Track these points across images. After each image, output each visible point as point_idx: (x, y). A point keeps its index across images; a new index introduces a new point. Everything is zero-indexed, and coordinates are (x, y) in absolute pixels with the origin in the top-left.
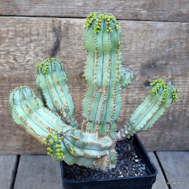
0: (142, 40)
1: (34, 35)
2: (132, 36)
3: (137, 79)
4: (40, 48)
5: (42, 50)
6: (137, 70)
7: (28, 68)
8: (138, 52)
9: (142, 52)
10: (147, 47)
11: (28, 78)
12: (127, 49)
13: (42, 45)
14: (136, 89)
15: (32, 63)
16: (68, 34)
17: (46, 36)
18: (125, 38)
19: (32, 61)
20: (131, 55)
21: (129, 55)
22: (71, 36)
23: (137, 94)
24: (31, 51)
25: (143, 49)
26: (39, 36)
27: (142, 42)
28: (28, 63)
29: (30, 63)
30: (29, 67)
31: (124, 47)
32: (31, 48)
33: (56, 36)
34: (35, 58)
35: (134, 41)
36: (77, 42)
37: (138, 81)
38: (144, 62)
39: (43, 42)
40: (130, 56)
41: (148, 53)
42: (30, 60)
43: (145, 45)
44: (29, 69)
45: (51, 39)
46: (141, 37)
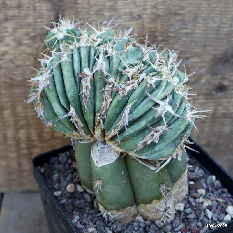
0: (216, 14)
1: (11, 7)
2: (199, 8)
3: (203, 81)
4: (24, 30)
5: (28, 34)
6: (204, 67)
7: (5, 66)
8: (209, 36)
9: (214, 36)
10: (225, 28)
11: (5, 82)
12: (187, 31)
13: (29, 25)
14: (201, 97)
15: (12, 57)
16: (76, 5)
17: (34, 9)
18: (186, 11)
19: (11, 54)
20: (195, 42)
21: (192, 41)
22: (83, 8)
23: (200, 104)
24: (7, 36)
25: (217, 31)
26: (22, 8)
27: (217, 19)
28: (3, 57)
29: (7, 57)
30: (5, 63)
31: (183, 26)
32: (6, 31)
33: (54, 8)
34: (16, 48)
35: (201, 17)
36: (93, 19)
37: (205, 84)
38: (218, 52)
39: (30, 20)
40: (193, 43)
41: (225, 37)
42: (6, 52)
43: (222, 23)
44: (5, 68)
45: (45, 15)
46: (215, 10)
